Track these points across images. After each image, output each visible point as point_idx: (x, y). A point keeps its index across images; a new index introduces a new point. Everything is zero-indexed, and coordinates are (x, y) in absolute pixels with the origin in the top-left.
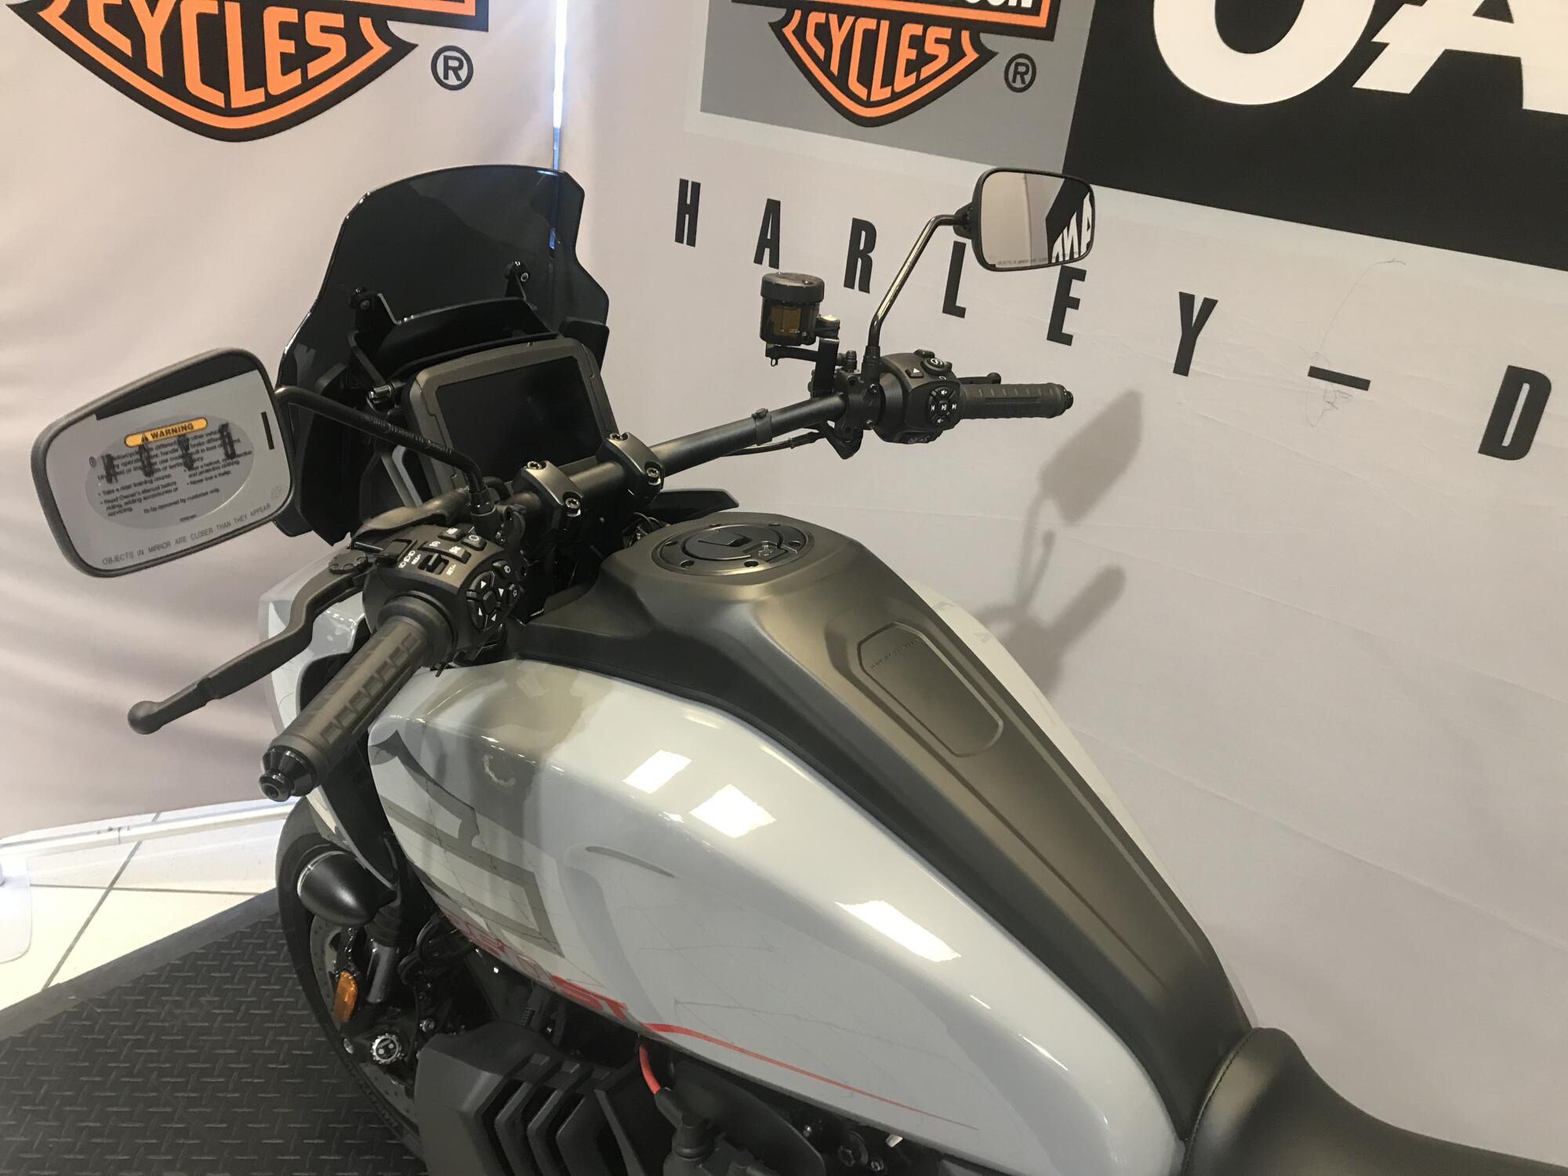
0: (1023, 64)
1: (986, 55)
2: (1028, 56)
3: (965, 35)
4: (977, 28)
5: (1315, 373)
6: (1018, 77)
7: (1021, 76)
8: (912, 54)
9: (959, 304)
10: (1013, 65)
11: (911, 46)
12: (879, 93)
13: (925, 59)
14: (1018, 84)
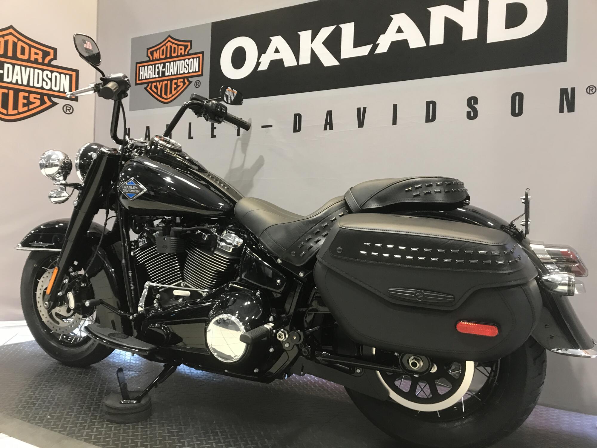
1: (190, 82)
2: (198, 81)
3: (186, 79)
4: (187, 78)
5: (263, 127)
7: (198, 84)
8: (175, 86)
9: (192, 136)
10: (196, 83)
11: (175, 84)
12: (169, 96)
13: (178, 86)
14: (198, 86)
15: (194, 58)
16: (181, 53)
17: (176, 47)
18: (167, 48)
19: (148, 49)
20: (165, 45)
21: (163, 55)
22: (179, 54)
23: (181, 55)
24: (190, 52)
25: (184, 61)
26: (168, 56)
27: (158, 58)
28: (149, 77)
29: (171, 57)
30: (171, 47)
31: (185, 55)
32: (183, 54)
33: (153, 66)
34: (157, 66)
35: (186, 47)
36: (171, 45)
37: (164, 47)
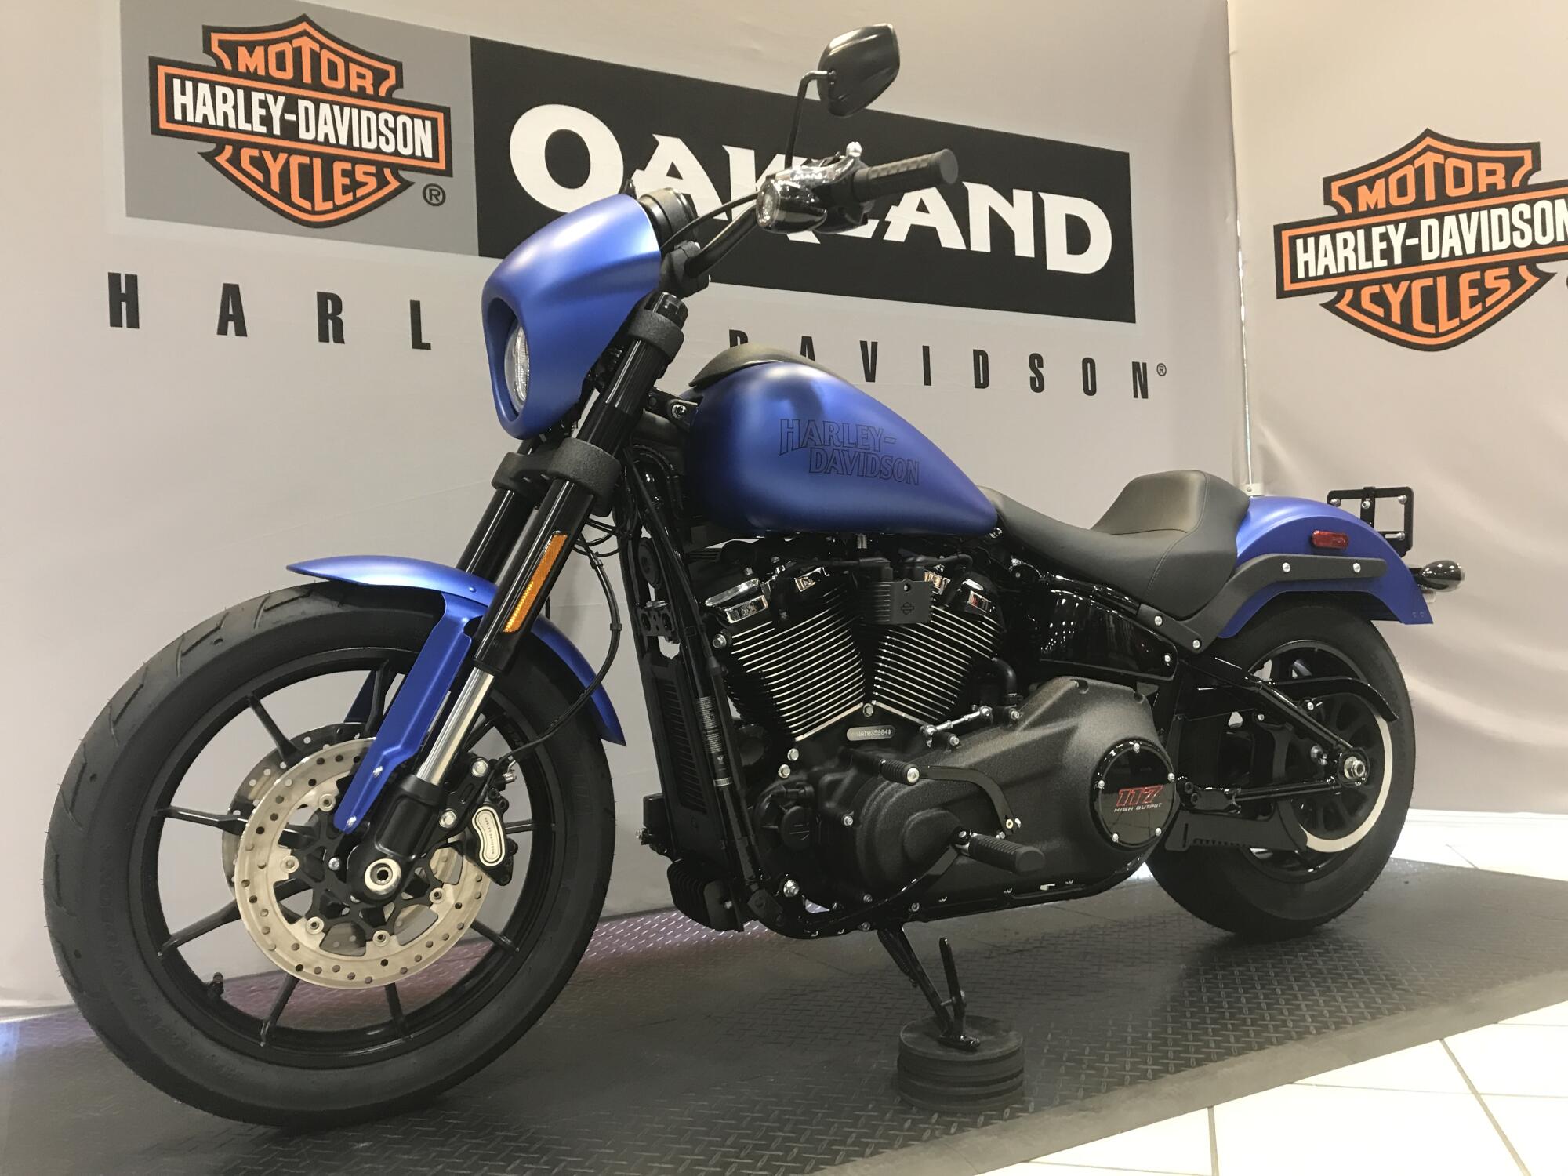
0: (435, 190)
1: (405, 185)
2: (435, 185)
3: (387, 172)
4: (395, 169)
6: (433, 197)
7: (435, 197)
8: (347, 181)
9: (423, 340)
10: (428, 192)
11: (344, 175)
12: (321, 205)
13: (358, 184)
14: (435, 201)
15: (418, 117)
16: (362, 89)
17: (340, 63)
18: (298, 52)
19: (208, 31)
20: (289, 39)
21: (281, 66)
22: (354, 88)
23: (361, 93)
24: (397, 95)
25: (377, 115)
26: (307, 78)
27: (261, 72)
28: (221, 123)
29: (317, 85)
30: (315, 57)
31: (375, 97)
32: (370, 91)
33: (240, 93)
34: (256, 97)
35: (380, 76)
36: (318, 50)
37: (287, 47)
